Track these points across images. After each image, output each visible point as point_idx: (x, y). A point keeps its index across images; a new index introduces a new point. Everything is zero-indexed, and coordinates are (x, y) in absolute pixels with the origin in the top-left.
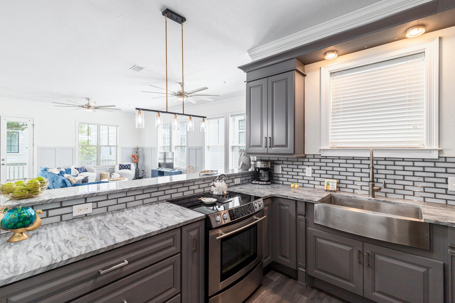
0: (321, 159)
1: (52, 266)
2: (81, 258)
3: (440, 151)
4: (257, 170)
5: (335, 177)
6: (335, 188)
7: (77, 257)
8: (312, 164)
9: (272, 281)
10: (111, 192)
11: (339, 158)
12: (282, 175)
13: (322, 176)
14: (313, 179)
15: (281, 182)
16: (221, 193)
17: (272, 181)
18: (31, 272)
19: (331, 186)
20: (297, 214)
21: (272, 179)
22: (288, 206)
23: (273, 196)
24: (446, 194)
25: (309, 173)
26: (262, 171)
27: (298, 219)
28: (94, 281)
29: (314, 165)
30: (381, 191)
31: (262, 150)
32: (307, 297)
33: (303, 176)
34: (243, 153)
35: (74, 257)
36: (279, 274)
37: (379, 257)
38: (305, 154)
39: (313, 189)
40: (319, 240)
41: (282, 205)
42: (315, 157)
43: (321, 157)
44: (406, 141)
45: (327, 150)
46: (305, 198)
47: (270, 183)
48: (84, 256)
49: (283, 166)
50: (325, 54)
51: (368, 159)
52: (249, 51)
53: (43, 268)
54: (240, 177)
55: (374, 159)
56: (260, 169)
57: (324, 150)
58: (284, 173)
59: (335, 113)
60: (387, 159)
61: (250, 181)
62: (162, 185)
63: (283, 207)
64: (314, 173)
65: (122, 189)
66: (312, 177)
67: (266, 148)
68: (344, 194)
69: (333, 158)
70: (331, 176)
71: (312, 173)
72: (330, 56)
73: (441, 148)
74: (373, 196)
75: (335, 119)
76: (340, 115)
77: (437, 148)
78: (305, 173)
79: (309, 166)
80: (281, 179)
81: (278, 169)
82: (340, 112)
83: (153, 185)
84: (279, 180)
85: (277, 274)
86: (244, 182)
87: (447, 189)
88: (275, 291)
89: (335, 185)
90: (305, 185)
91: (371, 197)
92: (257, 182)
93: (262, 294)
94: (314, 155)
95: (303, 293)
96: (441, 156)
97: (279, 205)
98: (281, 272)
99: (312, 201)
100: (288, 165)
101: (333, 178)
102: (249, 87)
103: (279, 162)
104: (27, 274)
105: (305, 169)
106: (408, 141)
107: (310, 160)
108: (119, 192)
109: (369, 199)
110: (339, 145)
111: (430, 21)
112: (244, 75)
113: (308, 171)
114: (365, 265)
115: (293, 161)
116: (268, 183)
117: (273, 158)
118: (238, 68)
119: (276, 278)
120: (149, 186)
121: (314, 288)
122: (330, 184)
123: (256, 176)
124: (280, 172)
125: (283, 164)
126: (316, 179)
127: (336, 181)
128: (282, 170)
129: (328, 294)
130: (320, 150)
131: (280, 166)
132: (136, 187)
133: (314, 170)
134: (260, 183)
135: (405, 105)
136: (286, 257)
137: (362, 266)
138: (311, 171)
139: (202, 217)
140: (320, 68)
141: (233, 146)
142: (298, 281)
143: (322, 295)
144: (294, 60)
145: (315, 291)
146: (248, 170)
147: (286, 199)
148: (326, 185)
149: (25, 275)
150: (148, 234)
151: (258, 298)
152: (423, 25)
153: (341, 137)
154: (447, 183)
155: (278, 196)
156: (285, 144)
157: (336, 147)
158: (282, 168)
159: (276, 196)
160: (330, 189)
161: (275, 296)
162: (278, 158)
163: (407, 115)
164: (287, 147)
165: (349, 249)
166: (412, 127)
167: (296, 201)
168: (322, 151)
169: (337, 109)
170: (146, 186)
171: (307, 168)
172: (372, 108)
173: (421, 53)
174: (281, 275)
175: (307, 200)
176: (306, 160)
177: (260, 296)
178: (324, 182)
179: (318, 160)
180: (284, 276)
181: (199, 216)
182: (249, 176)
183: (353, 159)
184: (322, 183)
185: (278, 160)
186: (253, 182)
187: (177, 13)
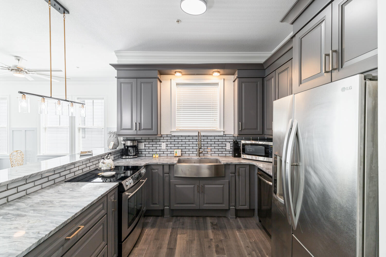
0: (171, 138)
1: (41, 241)
2: (57, 230)
3: (224, 132)
4: (126, 148)
5: (179, 148)
6: (180, 155)
7: (55, 229)
8: (166, 141)
9: (148, 223)
10: (13, 181)
11: (182, 136)
12: (145, 150)
13: (172, 148)
14: (166, 150)
15: (144, 155)
16: (109, 168)
17: (139, 155)
18: (28, 249)
19: (178, 154)
20: (164, 173)
21: (138, 153)
22: (158, 169)
23: (147, 164)
24: (226, 151)
25: (164, 147)
26: (130, 148)
27: (165, 176)
28: (62, 248)
29: (167, 142)
30: (202, 153)
31: (133, 132)
32: (172, 222)
33: (160, 149)
34: (113, 135)
35: (53, 230)
36: (150, 217)
37: (206, 186)
38: (161, 134)
39: (167, 157)
40: (177, 186)
41: (154, 169)
42: (168, 136)
43: (171, 136)
44: (211, 127)
45: (175, 131)
46: (169, 163)
47: (137, 156)
48: (59, 228)
49: (145, 143)
50: (175, 72)
51: (196, 136)
52: (117, 52)
53: (35, 244)
54: (113, 155)
55: (201, 136)
56: (128, 147)
57: (173, 131)
58: (146, 148)
59: (179, 109)
60: (204, 136)
61: (120, 156)
62: (59, 167)
63: (154, 171)
64: (167, 146)
65: (24, 176)
66: (166, 149)
67: (136, 131)
68: (185, 157)
69: (178, 137)
70: (177, 148)
71: (166, 147)
72: (178, 74)
73: (224, 130)
74: (199, 156)
75: (179, 112)
76: (181, 110)
77: (223, 130)
78: (161, 147)
79: (164, 142)
80: (143, 153)
81: (142, 146)
82: (181, 108)
83: (52, 169)
84: (142, 154)
85: (149, 218)
86: (116, 158)
87: (226, 149)
88: (153, 226)
89: (180, 152)
90: (161, 155)
91: (198, 157)
92: (127, 157)
93: (146, 232)
94: (167, 135)
95: (169, 221)
96: (224, 134)
97: (151, 170)
98: (151, 216)
99: (174, 163)
100: (149, 142)
101: (178, 149)
102: (120, 82)
103: (143, 141)
104: (25, 252)
105: (161, 144)
106: (212, 127)
107: (165, 138)
108: (20, 180)
109: (198, 158)
110: (181, 129)
111: (222, 71)
112: (114, 72)
113: (164, 146)
114: (200, 192)
115: (153, 140)
116: (135, 157)
117: (138, 138)
118: (110, 64)
119: (150, 220)
120: (48, 170)
121: (173, 216)
122: (177, 152)
123: (124, 152)
124: (143, 148)
125: (145, 142)
126: (168, 150)
127: (180, 150)
128: (145, 146)
129: (181, 216)
130: (171, 131)
131: (143, 143)
132: (37, 172)
133: (167, 144)
134: (129, 158)
135: (211, 108)
136: (156, 204)
137: (199, 193)
138: (165, 145)
139: (117, 184)
140: (171, 79)
141: (79, 128)
142: (164, 216)
143: (179, 218)
144: (157, 71)
145: (174, 218)
146: (116, 148)
147: (157, 165)
148: (175, 153)
149: (23, 253)
150: (92, 202)
151: (144, 235)
152: (219, 72)
153: (182, 124)
154: (226, 146)
155: (150, 164)
156: (151, 128)
157: (179, 129)
158: (145, 145)
159: (149, 164)
160: (178, 155)
161: (154, 229)
162: (141, 138)
163: (212, 113)
164: (153, 130)
165: (192, 186)
166: (213, 120)
167: (163, 165)
168: (172, 133)
169: (180, 106)
170: (46, 170)
171: (162, 143)
172: (198, 108)
173: (217, 84)
174: (152, 217)
175: (170, 163)
176: (162, 138)
177: (145, 233)
178: (174, 151)
179: (170, 138)
180: (154, 217)
181: (116, 184)
182: (119, 153)
183: (189, 137)
184: (172, 153)
185: (142, 139)
186: (124, 157)
187: (63, 5)
